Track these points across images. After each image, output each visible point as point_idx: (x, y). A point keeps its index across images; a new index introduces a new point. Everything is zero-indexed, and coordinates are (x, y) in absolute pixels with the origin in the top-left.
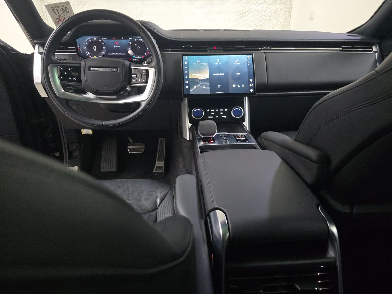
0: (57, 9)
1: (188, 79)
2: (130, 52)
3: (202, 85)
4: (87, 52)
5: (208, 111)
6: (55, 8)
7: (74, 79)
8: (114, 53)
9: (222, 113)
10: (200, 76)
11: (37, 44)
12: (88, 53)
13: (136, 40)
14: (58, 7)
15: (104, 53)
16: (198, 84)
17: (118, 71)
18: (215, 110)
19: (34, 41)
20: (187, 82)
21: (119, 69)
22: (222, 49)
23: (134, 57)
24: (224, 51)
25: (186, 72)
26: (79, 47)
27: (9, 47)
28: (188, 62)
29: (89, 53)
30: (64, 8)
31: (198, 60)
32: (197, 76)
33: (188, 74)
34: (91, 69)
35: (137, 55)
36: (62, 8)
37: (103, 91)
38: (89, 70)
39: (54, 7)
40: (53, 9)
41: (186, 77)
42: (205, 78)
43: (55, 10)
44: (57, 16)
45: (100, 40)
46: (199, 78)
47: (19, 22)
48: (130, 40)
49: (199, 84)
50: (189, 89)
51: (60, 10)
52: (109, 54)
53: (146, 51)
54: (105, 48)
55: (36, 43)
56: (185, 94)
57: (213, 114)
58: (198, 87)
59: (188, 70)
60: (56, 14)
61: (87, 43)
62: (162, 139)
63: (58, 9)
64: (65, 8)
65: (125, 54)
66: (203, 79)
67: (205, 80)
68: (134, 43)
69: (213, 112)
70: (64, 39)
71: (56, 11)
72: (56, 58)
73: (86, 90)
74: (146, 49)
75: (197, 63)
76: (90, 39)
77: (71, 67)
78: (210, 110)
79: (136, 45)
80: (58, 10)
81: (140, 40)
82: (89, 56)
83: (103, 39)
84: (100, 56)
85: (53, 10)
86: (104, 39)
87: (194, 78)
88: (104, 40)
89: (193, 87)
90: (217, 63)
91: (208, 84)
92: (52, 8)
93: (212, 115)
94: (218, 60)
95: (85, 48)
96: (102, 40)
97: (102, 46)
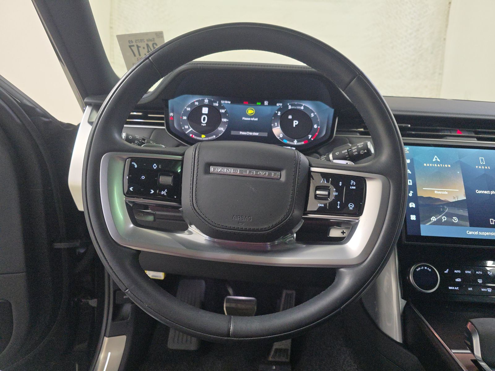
0: (137, 46)
1: (415, 198)
2: (277, 131)
3: (450, 215)
4: (186, 127)
5: (446, 272)
6: (134, 44)
7: (163, 193)
8: (243, 131)
9: (480, 281)
10: (443, 193)
11: (90, 104)
12: (189, 128)
13: (290, 107)
14: (142, 41)
15: (222, 129)
16: (440, 213)
17: (283, 179)
18: (463, 272)
19: (83, 100)
20: (412, 205)
21: (284, 173)
22: (474, 135)
23: (285, 141)
24: (479, 139)
25: (410, 183)
26: (171, 114)
27: (38, 110)
28: (412, 160)
29: (191, 129)
30: (150, 44)
31: (436, 156)
32: (436, 192)
33: (414, 188)
34: (212, 169)
35: (292, 138)
36: (148, 45)
37: (238, 229)
38: (207, 171)
39: (134, 41)
40: (132, 44)
41: (411, 195)
42: (457, 200)
43: (133, 46)
44: (136, 58)
45: (217, 105)
46: (441, 199)
47: (63, 63)
48: (277, 108)
49: (443, 211)
50: (417, 223)
51: (144, 48)
52: (233, 133)
53: (310, 131)
54: (225, 120)
55: (87, 104)
56: (408, 234)
57: (458, 280)
58: (441, 219)
59: (413, 177)
60: (135, 55)
61: (189, 109)
62: (289, 292)
63: (139, 44)
64: (153, 44)
65: (265, 134)
66: (452, 200)
67: (457, 204)
68: (286, 112)
69: (458, 276)
70: (144, 98)
71: (135, 49)
72: (124, 135)
73: (187, 221)
74: (312, 126)
75: (434, 163)
76: (196, 101)
77: (158, 161)
78: (451, 272)
79: (290, 117)
80: (140, 47)
81: (298, 107)
82: (191, 135)
83: (222, 102)
84: (214, 137)
85: (130, 47)
86: (226, 102)
87: (430, 198)
88: (225, 105)
89: (428, 219)
90: (481, 165)
91: (466, 213)
92: (129, 42)
93: (457, 284)
94: (482, 160)
95: (185, 118)
96: (220, 104)
97: (220, 116)
